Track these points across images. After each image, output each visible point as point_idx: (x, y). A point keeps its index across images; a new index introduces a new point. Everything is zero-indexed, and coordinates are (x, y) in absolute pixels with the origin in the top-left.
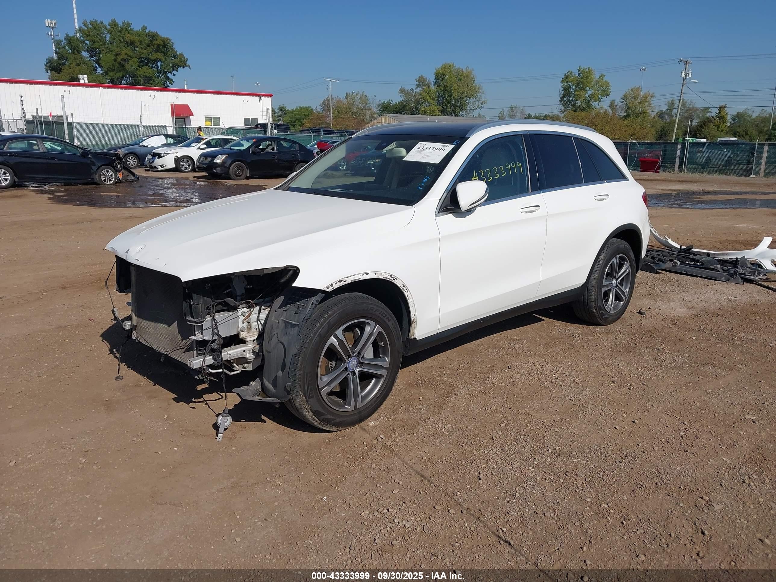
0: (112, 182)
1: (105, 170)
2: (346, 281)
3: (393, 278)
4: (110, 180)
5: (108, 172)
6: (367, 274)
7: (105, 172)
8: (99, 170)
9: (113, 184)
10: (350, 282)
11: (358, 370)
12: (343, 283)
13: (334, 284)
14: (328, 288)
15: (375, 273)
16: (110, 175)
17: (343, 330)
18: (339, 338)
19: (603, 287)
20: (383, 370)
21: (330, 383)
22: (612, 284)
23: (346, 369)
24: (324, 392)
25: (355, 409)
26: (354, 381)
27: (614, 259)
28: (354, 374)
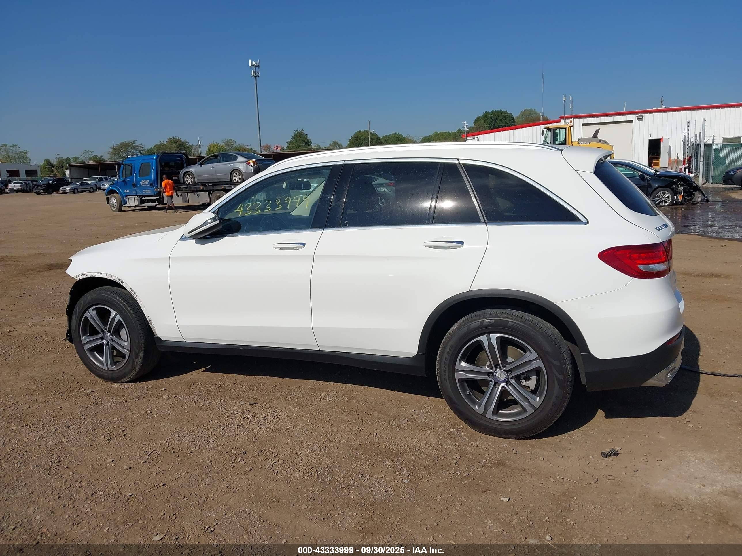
0: (667, 204)
1: (661, 192)
2: (87, 275)
3: (121, 281)
4: (666, 202)
5: (664, 193)
6: (101, 274)
7: (661, 194)
8: (655, 192)
9: (668, 205)
10: (90, 277)
11: (105, 343)
12: (85, 277)
13: (80, 275)
14: (77, 277)
15: (107, 275)
16: (666, 196)
17: (93, 310)
18: (91, 314)
19: (455, 370)
20: (126, 350)
21: (88, 343)
22: (495, 375)
23: (102, 338)
24: (86, 347)
25: (108, 370)
26: (107, 349)
27: (484, 338)
28: (107, 344)
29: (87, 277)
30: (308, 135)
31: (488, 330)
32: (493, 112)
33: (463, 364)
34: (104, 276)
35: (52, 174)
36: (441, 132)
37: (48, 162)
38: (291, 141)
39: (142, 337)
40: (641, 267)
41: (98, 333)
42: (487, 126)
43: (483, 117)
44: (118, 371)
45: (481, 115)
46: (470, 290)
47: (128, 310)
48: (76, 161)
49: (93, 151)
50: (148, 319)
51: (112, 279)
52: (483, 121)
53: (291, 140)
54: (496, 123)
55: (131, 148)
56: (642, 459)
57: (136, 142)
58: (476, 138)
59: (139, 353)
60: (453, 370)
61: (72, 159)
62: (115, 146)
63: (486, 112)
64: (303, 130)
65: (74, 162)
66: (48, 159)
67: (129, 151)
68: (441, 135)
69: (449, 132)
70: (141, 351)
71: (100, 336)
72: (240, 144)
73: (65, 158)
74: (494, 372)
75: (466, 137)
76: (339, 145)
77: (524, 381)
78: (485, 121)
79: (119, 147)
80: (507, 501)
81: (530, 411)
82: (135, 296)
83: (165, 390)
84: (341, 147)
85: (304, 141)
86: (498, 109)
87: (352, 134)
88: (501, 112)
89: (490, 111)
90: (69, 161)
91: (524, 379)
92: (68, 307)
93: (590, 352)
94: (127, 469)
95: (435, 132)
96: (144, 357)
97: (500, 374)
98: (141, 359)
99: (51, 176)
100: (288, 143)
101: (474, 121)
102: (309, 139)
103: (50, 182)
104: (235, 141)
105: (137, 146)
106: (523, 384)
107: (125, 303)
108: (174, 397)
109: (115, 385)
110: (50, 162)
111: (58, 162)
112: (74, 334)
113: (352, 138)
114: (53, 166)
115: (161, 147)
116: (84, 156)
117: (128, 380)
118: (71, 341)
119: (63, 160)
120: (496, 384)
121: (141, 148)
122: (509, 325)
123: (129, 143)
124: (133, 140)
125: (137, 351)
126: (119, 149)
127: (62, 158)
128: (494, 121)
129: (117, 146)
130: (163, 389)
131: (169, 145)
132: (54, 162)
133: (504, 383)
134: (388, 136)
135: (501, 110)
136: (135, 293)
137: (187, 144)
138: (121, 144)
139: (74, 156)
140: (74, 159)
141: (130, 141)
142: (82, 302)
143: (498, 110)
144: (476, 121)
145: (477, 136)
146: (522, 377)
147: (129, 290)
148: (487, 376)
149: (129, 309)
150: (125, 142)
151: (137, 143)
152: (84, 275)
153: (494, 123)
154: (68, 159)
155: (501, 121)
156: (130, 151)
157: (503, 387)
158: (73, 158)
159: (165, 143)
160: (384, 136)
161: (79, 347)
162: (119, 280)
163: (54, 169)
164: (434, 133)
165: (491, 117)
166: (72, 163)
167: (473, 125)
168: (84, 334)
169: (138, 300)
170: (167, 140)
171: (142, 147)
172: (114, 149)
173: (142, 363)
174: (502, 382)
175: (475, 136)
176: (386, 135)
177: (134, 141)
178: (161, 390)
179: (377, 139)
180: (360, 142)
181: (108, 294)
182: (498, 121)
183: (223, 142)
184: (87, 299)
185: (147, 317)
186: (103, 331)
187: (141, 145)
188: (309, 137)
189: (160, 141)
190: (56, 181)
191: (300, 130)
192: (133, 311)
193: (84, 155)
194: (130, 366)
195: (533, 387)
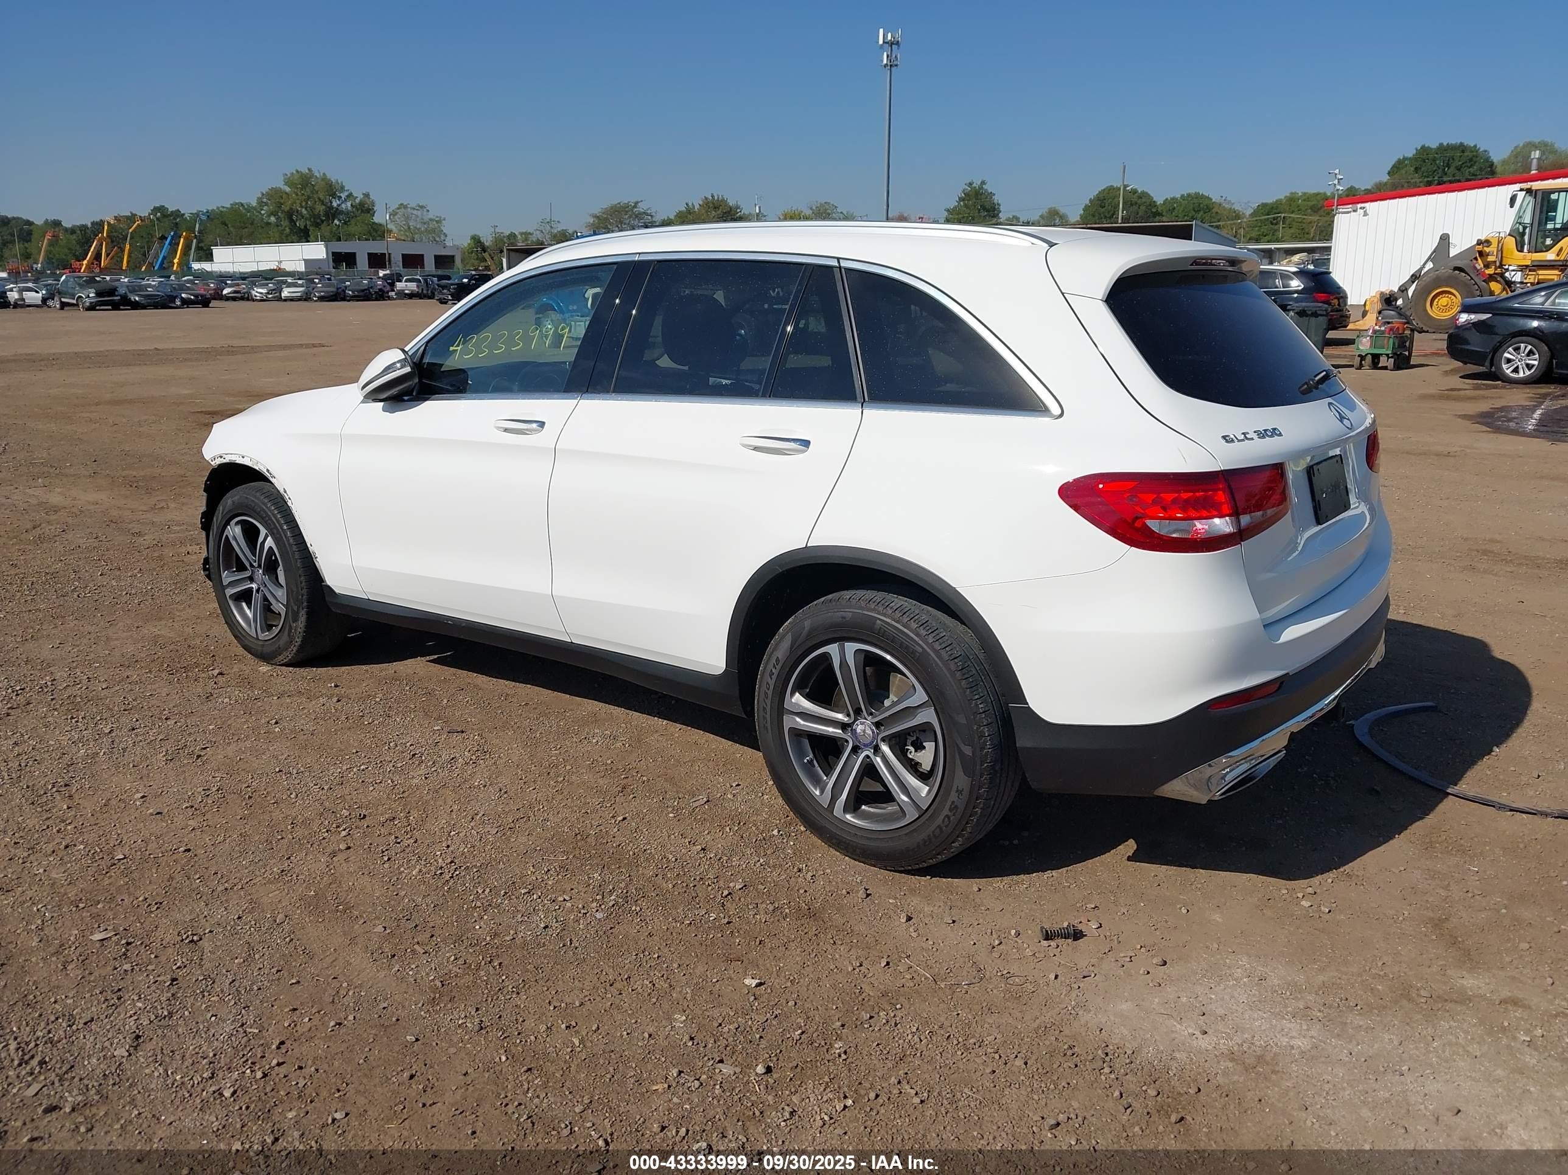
2: (224, 458)
3: (271, 474)
6: (243, 457)
10: (228, 461)
11: (254, 587)
12: (222, 460)
14: (213, 461)
15: (250, 461)
17: (237, 523)
18: (234, 531)
19: (785, 710)
20: (280, 605)
21: (232, 584)
22: (855, 730)
23: (251, 579)
24: (230, 592)
25: (257, 639)
26: (256, 598)
27: (833, 649)
28: (258, 591)
29: (225, 461)
30: (994, 194)
31: (841, 634)
32: (1442, 149)
33: (798, 698)
34: (246, 462)
35: (482, 264)
36: (1305, 194)
37: (477, 240)
38: (955, 207)
39: (303, 584)
40: (1153, 525)
41: (245, 569)
42: (1420, 182)
43: (1415, 159)
44: (271, 642)
45: (1410, 153)
46: (808, 545)
47: (282, 528)
48: (526, 239)
49: (558, 222)
50: (311, 549)
51: (257, 469)
52: (1412, 169)
53: (957, 204)
54: (1446, 174)
55: (630, 217)
56: (1122, 955)
57: (639, 204)
58: (1361, 208)
59: (298, 613)
60: (780, 710)
61: (519, 237)
62: (597, 211)
63: (1423, 147)
64: (983, 183)
65: (523, 242)
66: (477, 234)
67: (625, 224)
68: (1304, 200)
69: (1325, 194)
70: (303, 609)
71: (248, 574)
72: (845, 213)
73: (507, 233)
74: (853, 723)
75: (1334, 207)
76: (1062, 217)
77: (912, 749)
78: (1417, 170)
79: (607, 214)
80: (753, 986)
81: (912, 815)
82: (289, 504)
83: (336, 686)
84: (1067, 221)
85: (984, 208)
86: (1454, 140)
87: (1093, 193)
88: (1462, 148)
89: (1434, 145)
90: (514, 241)
91: (913, 744)
92: (204, 515)
93: (1027, 704)
94: (152, 814)
95: (1292, 193)
96: (308, 619)
97: (864, 727)
98: (303, 624)
99: (480, 268)
100: (948, 210)
101: (1389, 169)
102: (996, 201)
103: (465, 280)
104: (836, 207)
105: (639, 214)
106: (911, 757)
107: (279, 516)
108: (335, 701)
109: (264, 668)
110: (480, 242)
111: (494, 240)
112: (212, 566)
113: (1090, 200)
114: (484, 250)
115: (687, 217)
116: (542, 231)
117: (285, 660)
118: (209, 577)
119: (504, 237)
120: (855, 750)
121: (650, 217)
122: (876, 627)
123: (627, 205)
124: (635, 200)
125: (295, 608)
126: (606, 219)
127: (502, 233)
128: (1440, 170)
129: (603, 211)
130: (333, 685)
131: (704, 211)
132: (487, 240)
133: (871, 748)
134: (1177, 199)
135: (1461, 143)
136: (289, 498)
137: (738, 210)
138: (612, 208)
139: (524, 231)
140: (524, 236)
141: (629, 202)
142: (221, 508)
143: (1454, 142)
144: (1397, 167)
145: (1363, 205)
146: (909, 742)
147: (282, 491)
148: (840, 731)
149: (285, 527)
150: (619, 203)
151: (642, 207)
152: (221, 457)
153: (1440, 175)
154: (512, 236)
155: (1459, 169)
156: (627, 222)
157: (868, 757)
158: (521, 234)
159: (697, 207)
160: (1167, 199)
161: (220, 588)
162: (268, 471)
163: (486, 255)
164: (1288, 195)
165: (1434, 160)
166: (519, 244)
167: (1385, 178)
168: (228, 567)
169: (294, 511)
170: (701, 203)
171: (652, 216)
172: (597, 217)
173: (305, 632)
174: (866, 745)
175: (1359, 206)
176: (1172, 196)
177: (637, 203)
178: (329, 685)
179: (1150, 205)
180: (1109, 212)
181: (255, 497)
182: (1452, 170)
183: (811, 209)
184: (227, 503)
185: (309, 546)
186: (252, 566)
187: (649, 212)
188: (996, 199)
189: (687, 204)
190: (475, 279)
191: (977, 184)
192: (292, 532)
193: (542, 227)
194: (285, 637)
195: (926, 766)
